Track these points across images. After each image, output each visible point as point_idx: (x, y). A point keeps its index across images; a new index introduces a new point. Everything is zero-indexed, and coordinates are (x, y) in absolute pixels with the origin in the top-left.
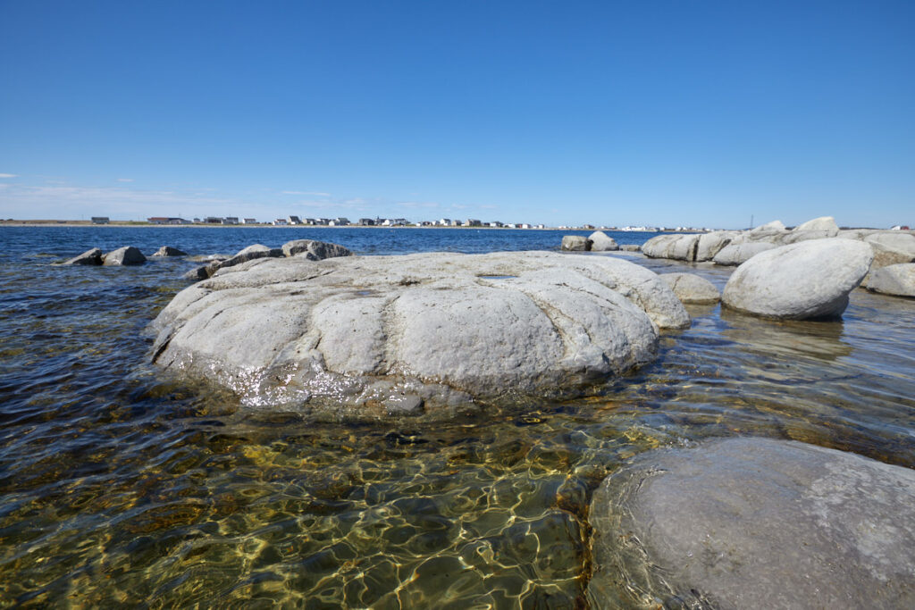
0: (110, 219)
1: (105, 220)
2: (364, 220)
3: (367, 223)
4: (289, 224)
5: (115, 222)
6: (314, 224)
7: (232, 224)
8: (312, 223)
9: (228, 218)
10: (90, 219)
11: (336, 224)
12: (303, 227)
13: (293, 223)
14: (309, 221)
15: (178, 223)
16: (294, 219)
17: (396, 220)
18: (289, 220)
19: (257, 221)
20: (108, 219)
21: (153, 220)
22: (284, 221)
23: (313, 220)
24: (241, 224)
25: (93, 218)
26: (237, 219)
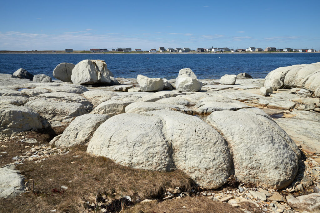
0: (73, 50)
1: (71, 50)
2: (199, 49)
3: (200, 51)
4: (159, 51)
5: (75, 52)
6: (172, 51)
7: (128, 52)
8: (170, 51)
9: (126, 49)
10: (65, 50)
11: (183, 52)
12: (166, 53)
13: (161, 51)
15: (102, 52)
16: (162, 49)
17: (219, 49)
18: (159, 50)
19: (142, 50)
20: (72, 50)
21: (94, 50)
22: (155, 50)
23: (171, 49)
24: (134, 52)
25: (66, 50)
26: (130, 49)
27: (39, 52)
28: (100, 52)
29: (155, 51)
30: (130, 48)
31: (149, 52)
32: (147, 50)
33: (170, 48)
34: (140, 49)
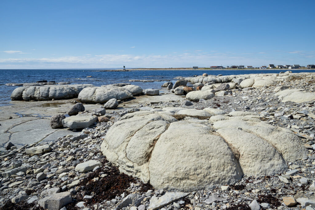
0: (198, 67)
1: (197, 68)
2: (309, 66)
3: (310, 67)
4: (268, 68)
5: (200, 68)
6: (281, 68)
7: (241, 68)
8: (280, 67)
9: (240, 66)
11: (292, 68)
12: (276, 69)
13: (271, 68)
14: (279, 66)
15: (220, 69)
16: (271, 66)
18: (269, 66)
19: (253, 67)
20: (197, 67)
21: (212, 67)
22: (265, 67)
24: (246, 68)
25: (193, 67)
26: (243, 66)
27: (173, 69)
28: (218, 69)
29: (266, 67)
30: (243, 65)
31: (260, 68)
32: (258, 67)
33: (280, 65)
34: (252, 66)
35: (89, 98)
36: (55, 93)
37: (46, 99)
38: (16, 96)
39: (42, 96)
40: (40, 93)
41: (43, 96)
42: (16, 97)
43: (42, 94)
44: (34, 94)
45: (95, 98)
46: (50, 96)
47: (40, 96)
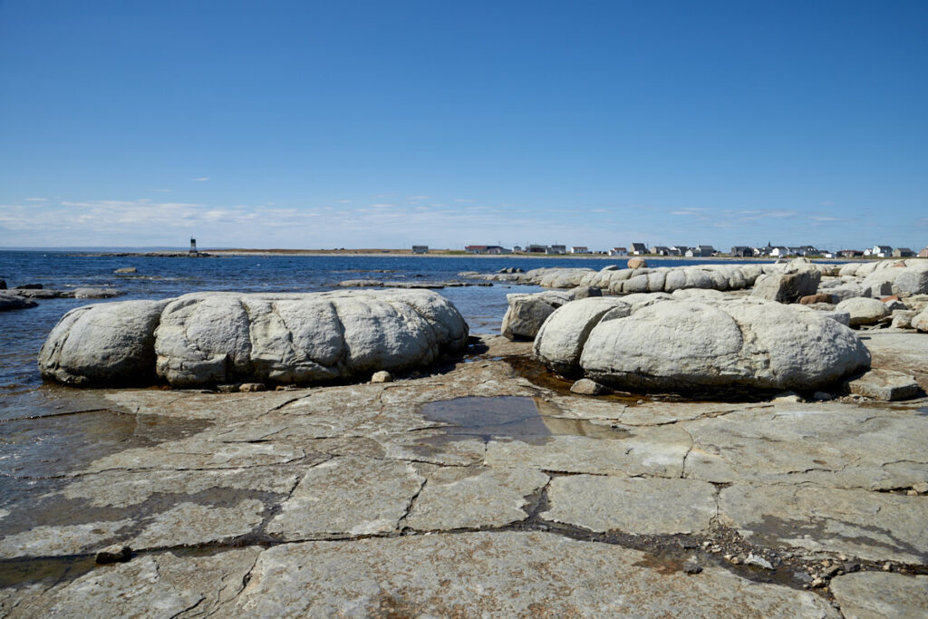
0: (430, 248)
1: (424, 249)
2: (738, 249)
3: (741, 253)
4: (630, 254)
5: (434, 251)
6: (665, 254)
7: (557, 253)
8: (662, 253)
9: (553, 247)
10: (411, 248)
11: (696, 254)
12: (651, 258)
13: (637, 253)
14: (658, 249)
15: (497, 253)
16: (639, 247)
17: (791, 249)
18: (632, 249)
19: (589, 250)
20: (426, 248)
21: (471, 249)
22: (624, 250)
23: (664, 249)
24: (569, 254)
25: (414, 247)
26: (563, 247)
27: (349, 251)
28: (490, 254)
29: (625, 252)
30: (562, 244)
31: (610, 254)
32: (603, 250)
33: (662, 246)
34: (586, 248)
35: (724, 362)
36: (382, 337)
37: (335, 373)
38: (106, 358)
39: (308, 357)
40: (290, 337)
41: (319, 353)
42: (110, 364)
43: (311, 346)
44: (248, 345)
45: (767, 362)
46: (356, 352)
47: (301, 354)
